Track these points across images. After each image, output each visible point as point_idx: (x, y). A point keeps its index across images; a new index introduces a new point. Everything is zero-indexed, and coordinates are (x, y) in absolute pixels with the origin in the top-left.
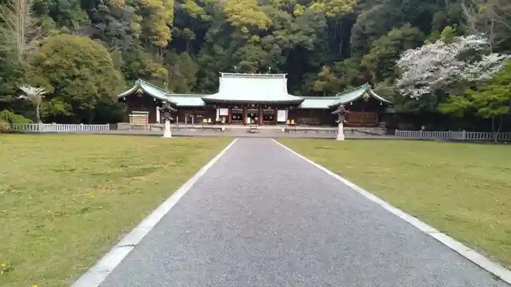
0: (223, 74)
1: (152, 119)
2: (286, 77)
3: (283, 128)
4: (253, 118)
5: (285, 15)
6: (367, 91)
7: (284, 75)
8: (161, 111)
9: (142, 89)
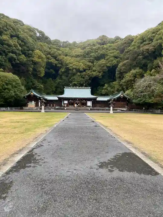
0: (65, 87)
1: (37, 105)
3: (89, 108)
4: (77, 104)
5: (90, 64)
6: (122, 94)
7: (90, 88)
8: (40, 102)
9: (33, 93)
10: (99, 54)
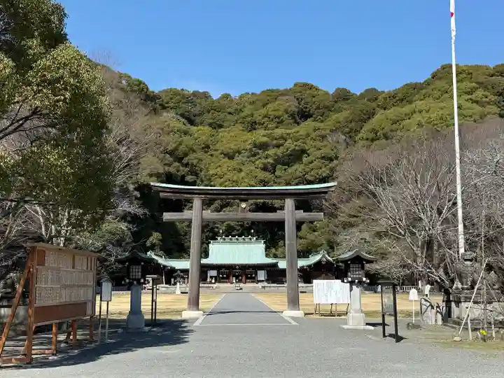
0: (212, 241)
2: (265, 243)
3: (260, 285)
4: (237, 277)
6: (324, 256)
7: (263, 241)
10: (287, 150)
